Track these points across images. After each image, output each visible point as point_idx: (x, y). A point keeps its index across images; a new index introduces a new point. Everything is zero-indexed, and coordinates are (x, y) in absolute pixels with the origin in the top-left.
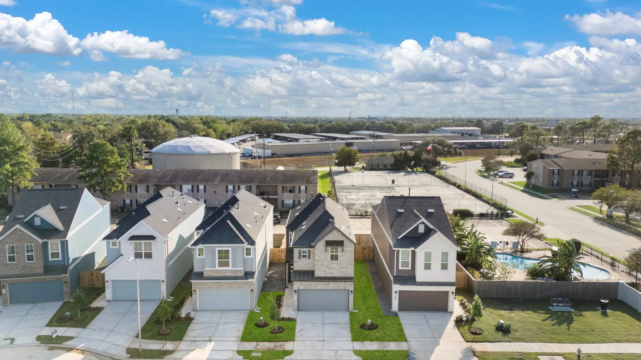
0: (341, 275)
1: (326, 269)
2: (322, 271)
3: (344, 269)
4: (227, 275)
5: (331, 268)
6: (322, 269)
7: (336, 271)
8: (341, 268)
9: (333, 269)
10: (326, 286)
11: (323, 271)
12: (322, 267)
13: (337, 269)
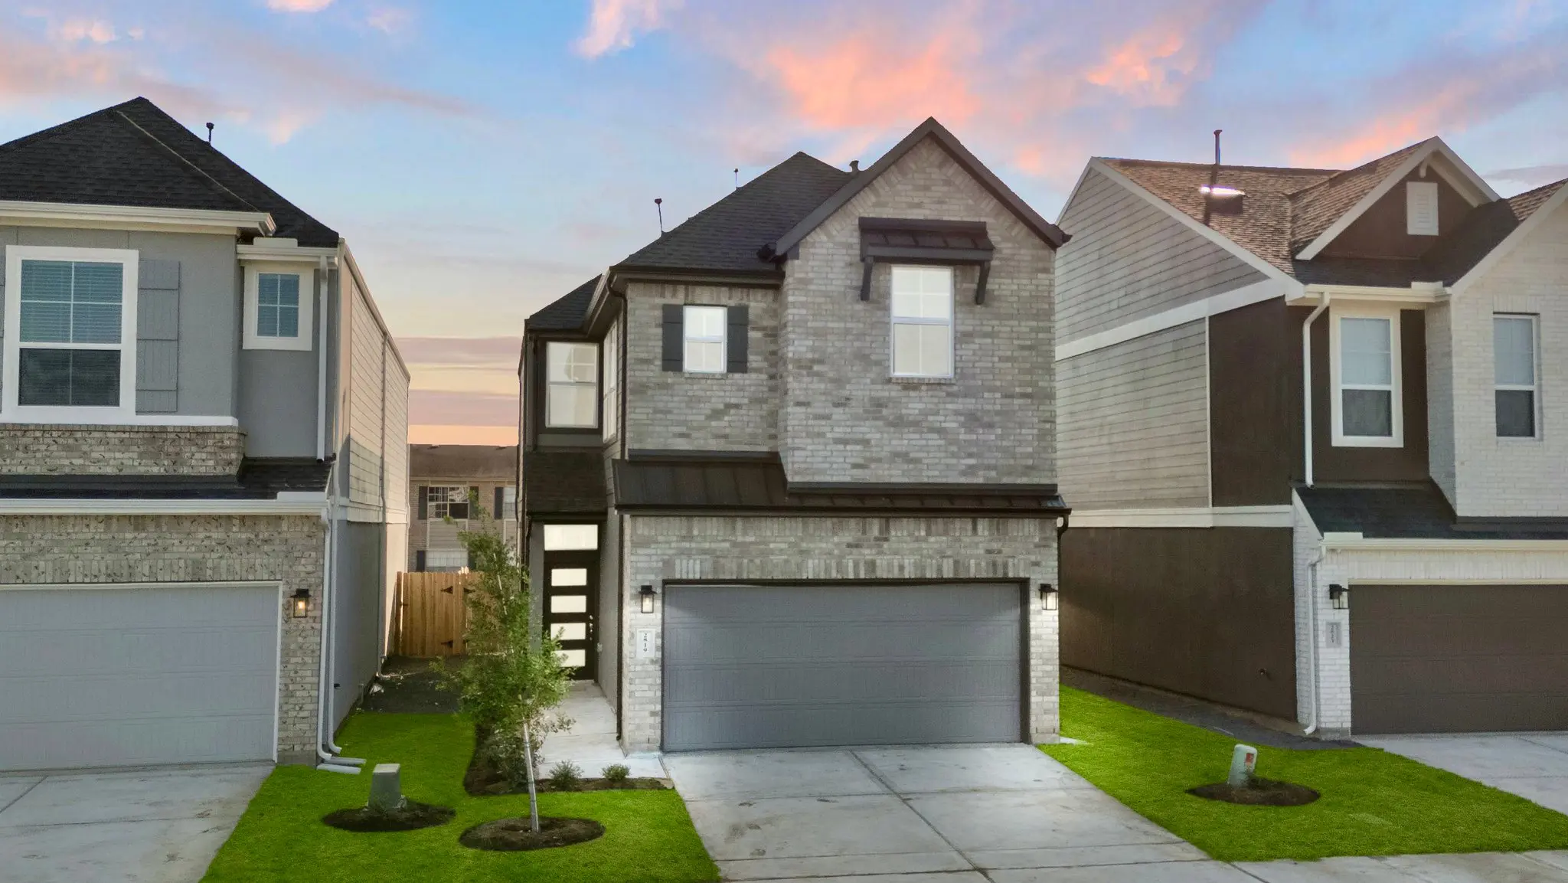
0: (971, 470)
1: (868, 430)
2: (837, 441)
3: (991, 426)
4: (93, 470)
5: (899, 423)
6: (839, 432)
7: (935, 440)
8: (973, 420)
9: (916, 424)
10: (868, 553)
11: (845, 442)
12: (838, 413)
13: (940, 431)
